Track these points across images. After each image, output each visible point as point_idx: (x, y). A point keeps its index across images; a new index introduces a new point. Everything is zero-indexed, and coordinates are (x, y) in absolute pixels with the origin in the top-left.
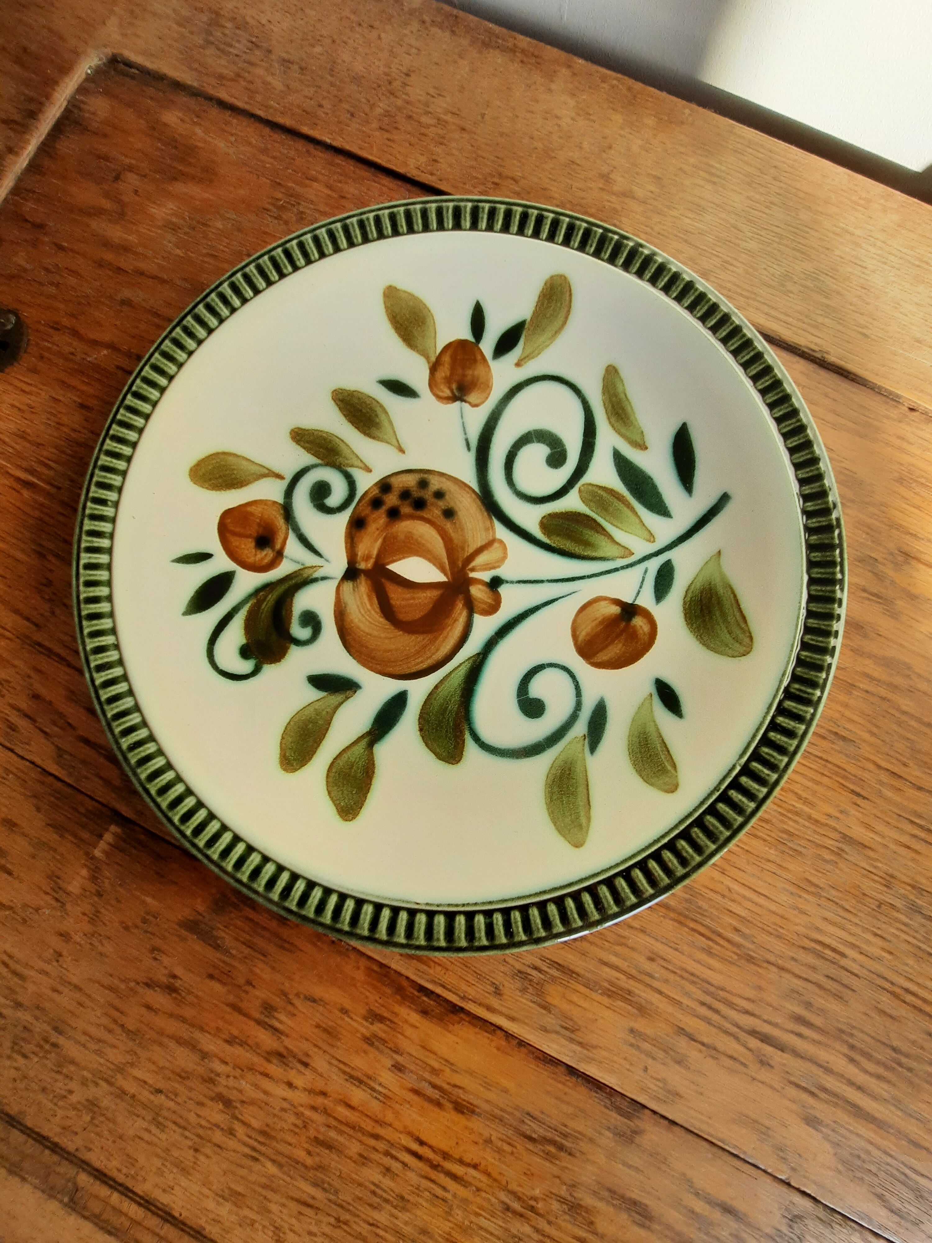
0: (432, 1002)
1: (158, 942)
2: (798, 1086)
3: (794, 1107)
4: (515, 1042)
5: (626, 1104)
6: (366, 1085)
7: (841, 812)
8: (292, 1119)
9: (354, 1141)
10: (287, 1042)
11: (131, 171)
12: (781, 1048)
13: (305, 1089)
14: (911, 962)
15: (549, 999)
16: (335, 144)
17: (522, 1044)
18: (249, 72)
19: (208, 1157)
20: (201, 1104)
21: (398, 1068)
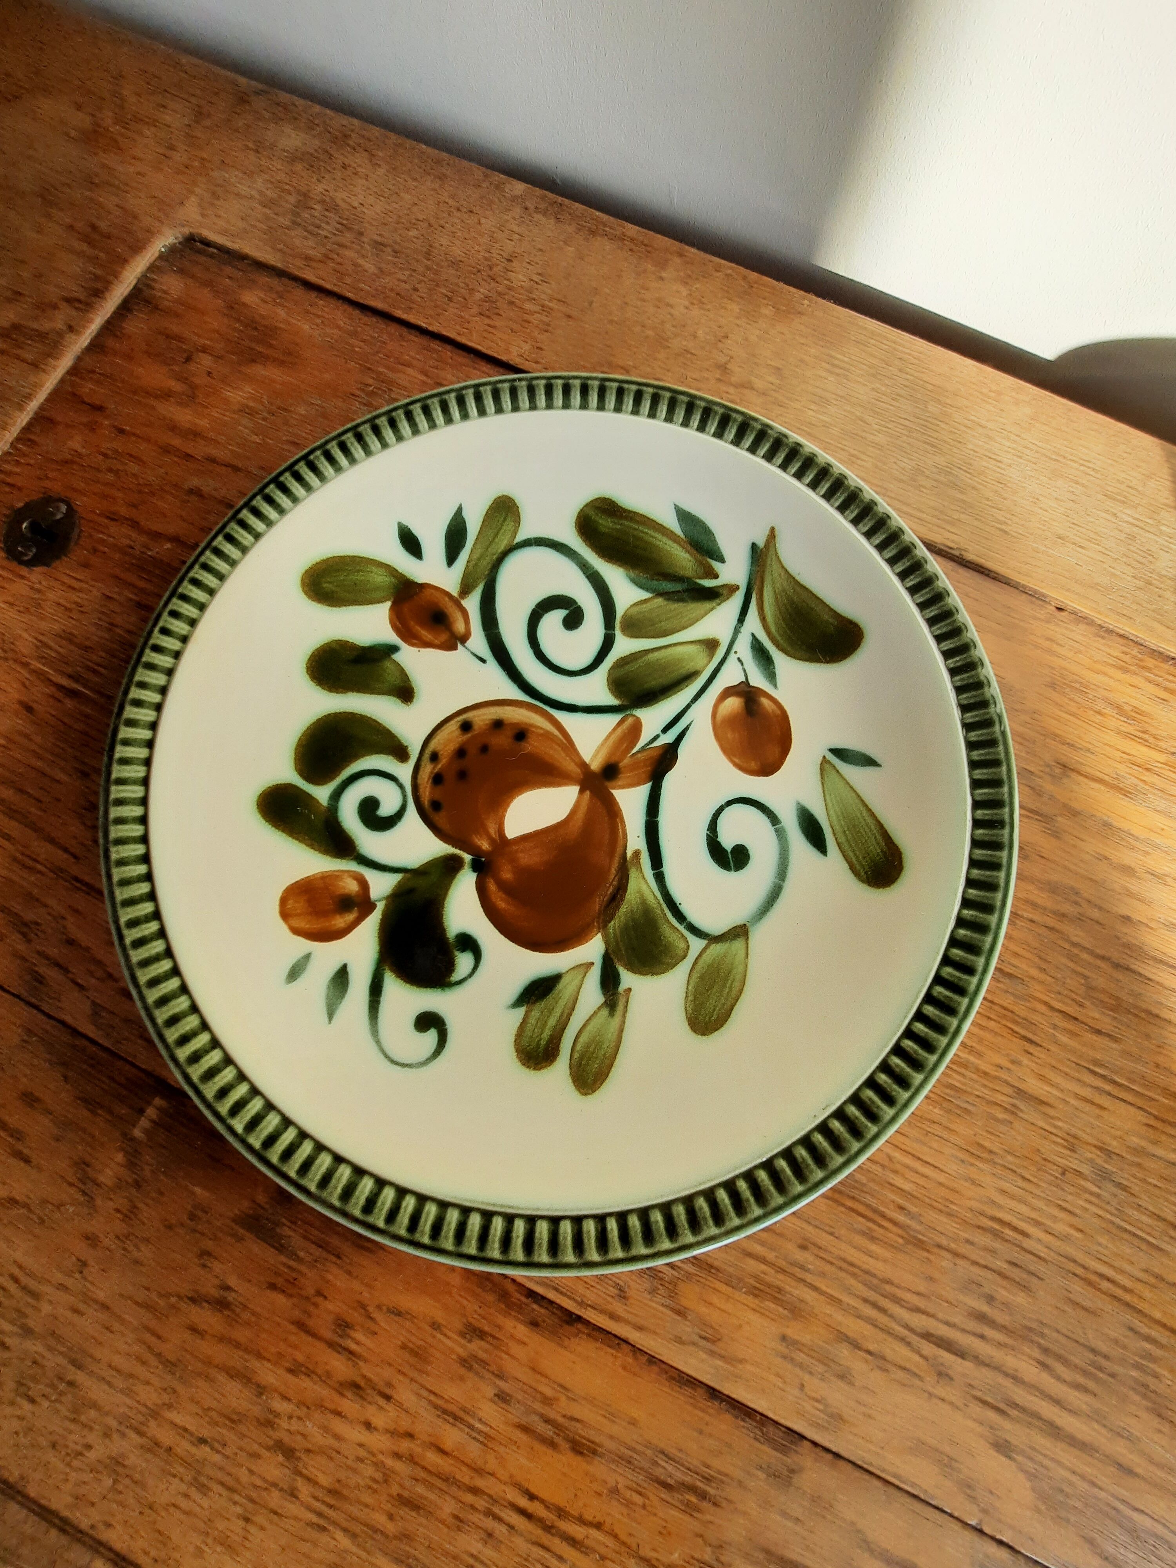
0: (543, 1311)
1: (209, 1245)
2: (985, 1403)
3: (979, 1429)
4: (644, 1359)
5: (781, 1434)
6: (461, 1420)
7: (1013, 1062)
8: (369, 1471)
9: (448, 1498)
10: (367, 1370)
11: (204, 352)
12: (962, 1354)
13: (387, 1431)
14: (1103, 1240)
15: (684, 1302)
16: (430, 328)
17: (653, 1360)
18: (338, 254)
19: (262, 1528)
20: (255, 1456)
21: (502, 1397)
